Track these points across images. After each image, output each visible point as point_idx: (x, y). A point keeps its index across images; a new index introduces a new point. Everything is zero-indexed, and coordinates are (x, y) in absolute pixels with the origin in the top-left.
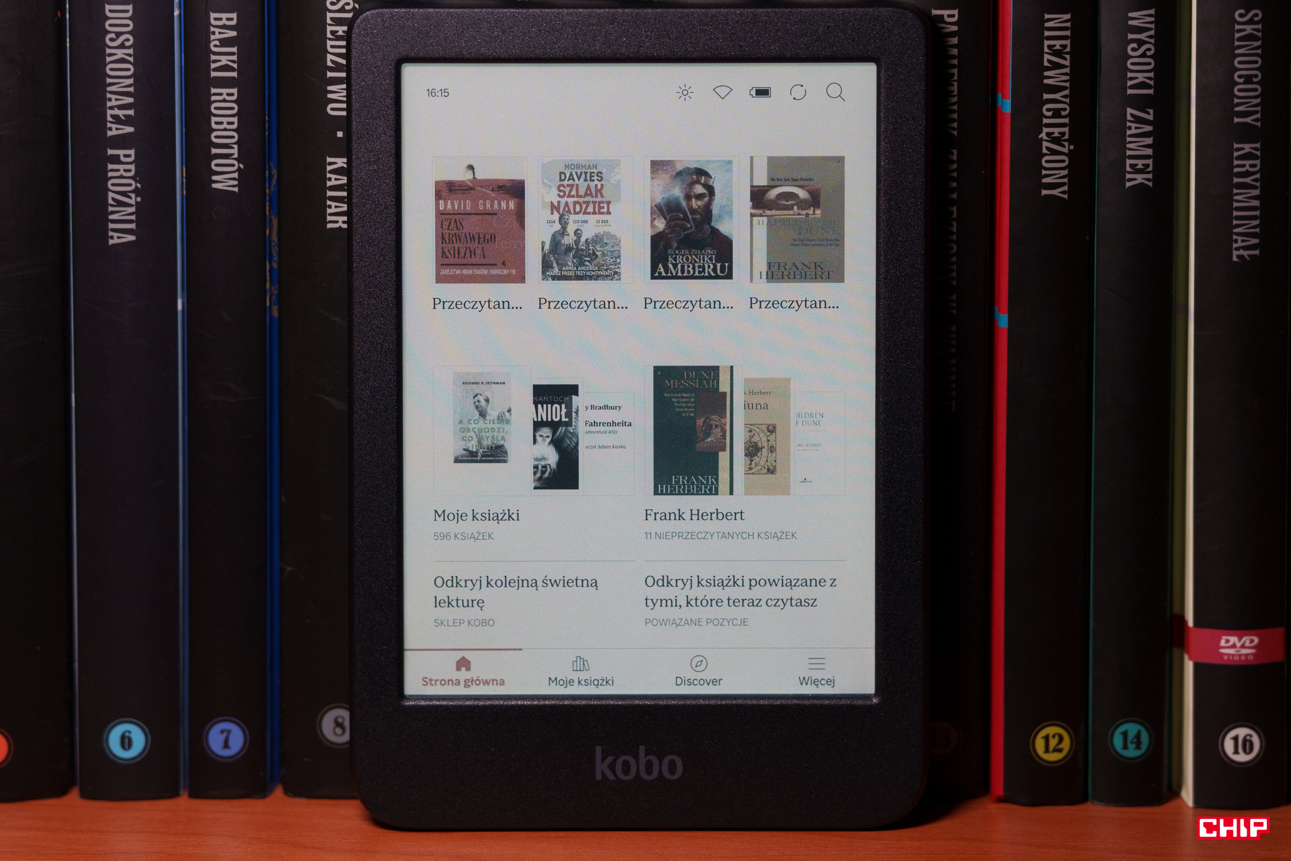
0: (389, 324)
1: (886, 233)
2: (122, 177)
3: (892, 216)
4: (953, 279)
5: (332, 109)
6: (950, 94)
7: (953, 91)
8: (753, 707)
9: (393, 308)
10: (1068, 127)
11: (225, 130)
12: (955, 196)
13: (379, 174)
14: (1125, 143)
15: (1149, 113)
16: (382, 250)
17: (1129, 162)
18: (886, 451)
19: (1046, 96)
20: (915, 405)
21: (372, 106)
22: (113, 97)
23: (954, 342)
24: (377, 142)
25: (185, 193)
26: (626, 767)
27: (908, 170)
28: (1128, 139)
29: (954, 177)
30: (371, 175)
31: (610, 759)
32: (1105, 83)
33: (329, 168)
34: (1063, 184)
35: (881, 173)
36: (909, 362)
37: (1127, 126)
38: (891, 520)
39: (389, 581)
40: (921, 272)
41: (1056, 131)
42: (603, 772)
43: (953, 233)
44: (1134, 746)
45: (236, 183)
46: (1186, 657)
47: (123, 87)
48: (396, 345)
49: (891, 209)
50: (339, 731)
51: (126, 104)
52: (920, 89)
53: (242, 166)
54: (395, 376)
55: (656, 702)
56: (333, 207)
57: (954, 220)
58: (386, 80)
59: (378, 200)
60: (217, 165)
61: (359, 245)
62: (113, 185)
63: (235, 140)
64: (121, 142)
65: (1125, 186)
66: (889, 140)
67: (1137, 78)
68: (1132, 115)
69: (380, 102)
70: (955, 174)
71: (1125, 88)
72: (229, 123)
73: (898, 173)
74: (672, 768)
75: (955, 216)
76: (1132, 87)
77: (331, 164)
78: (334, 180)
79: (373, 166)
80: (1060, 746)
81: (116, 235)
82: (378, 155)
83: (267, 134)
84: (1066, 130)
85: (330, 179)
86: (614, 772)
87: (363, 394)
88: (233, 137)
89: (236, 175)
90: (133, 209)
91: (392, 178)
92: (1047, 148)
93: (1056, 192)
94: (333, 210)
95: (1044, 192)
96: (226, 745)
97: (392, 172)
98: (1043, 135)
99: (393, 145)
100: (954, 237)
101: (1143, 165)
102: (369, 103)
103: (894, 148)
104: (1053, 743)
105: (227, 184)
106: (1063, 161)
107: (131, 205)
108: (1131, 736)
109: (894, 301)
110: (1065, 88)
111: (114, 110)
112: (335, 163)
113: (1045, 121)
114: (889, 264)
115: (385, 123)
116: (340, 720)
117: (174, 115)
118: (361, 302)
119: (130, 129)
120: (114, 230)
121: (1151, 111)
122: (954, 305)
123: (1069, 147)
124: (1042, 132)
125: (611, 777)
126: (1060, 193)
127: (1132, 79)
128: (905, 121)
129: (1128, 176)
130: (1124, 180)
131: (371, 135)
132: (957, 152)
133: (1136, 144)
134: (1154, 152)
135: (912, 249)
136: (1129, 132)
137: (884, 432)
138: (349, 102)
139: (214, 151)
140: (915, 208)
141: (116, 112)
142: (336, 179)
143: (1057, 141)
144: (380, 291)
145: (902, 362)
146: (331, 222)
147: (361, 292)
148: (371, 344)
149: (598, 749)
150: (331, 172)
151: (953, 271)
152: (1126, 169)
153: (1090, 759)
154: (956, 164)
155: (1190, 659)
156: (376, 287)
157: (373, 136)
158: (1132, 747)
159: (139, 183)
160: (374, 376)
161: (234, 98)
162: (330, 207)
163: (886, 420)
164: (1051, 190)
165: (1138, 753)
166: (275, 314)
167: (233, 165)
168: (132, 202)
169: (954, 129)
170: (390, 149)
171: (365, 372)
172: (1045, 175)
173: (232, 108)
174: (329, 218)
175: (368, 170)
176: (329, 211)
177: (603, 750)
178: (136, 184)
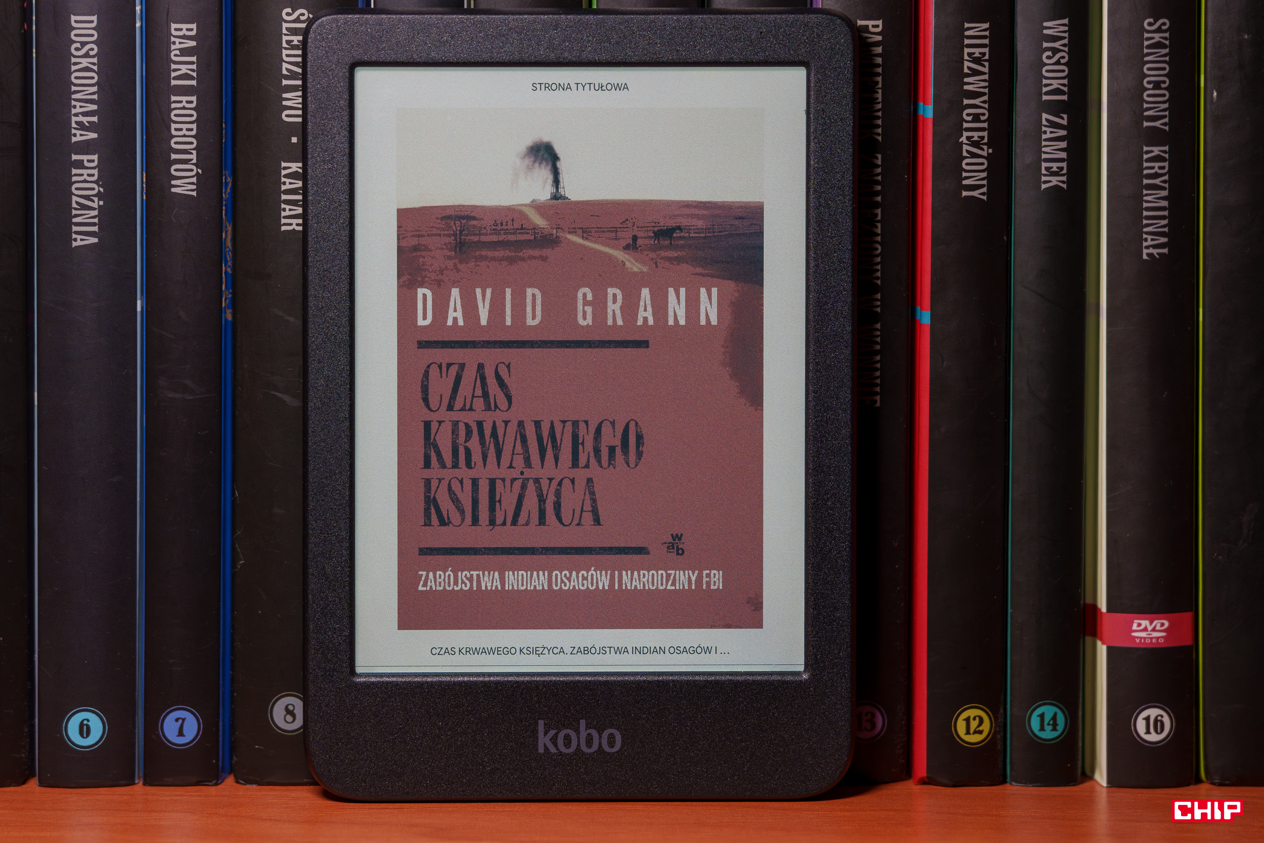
0: (342, 316)
1: (815, 229)
2: (85, 181)
3: (821, 213)
4: (878, 278)
5: (287, 116)
6: (874, 101)
7: (878, 98)
8: (688, 683)
9: (346, 300)
10: (987, 132)
11: (184, 136)
12: (879, 199)
13: (333, 173)
14: (1041, 147)
15: (1063, 118)
16: (336, 245)
17: (1044, 165)
18: (816, 437)
19: (966, 102)
20: (843, 393)
21: (327, 108)
22: (78, 104)
23: (879, 339)
24: (332, 141)
25: (144, 198)
26: (568, 741)
27: (837, 169)
28: (1044, 143)
29: (879, 180)
30: (326, 174)
31: (552, 733)
32: (1022, 89)
33: (284, 172)
34: (982, 186)
35: (810, 172)
36: (837, 352)
37: (1043, 130)
38: (820, 503)
39: (342, 562)
40: (849, 266)
41: (976, 135)
42: (545, 745)
43: (878, 235)
44: (1051, 727)
45: (194, 187)
46: (1099, 643)
47: (87, 94)
48: (349, 336)
49: (820, 206)
50: (289, 718)
51: (90, 111)
52: (848, 92)
53: (200, 171)
54: (348, 365)
55: (596, 678)
56: (287, 210)
57: (878, 221)
58: (341, 82)
59: (332, 197)
60: (176, 170)
61: (315, 241)
62: (77, 189)
63: (194, 146)
64: (85, 147)
65: (1041, 188)
66: (819, 140)
67: (1051, 85)
68: (1047, 120)
69: (334, 104)
70: (879, 178)
71: (1040, 94)
72: (188, 130)
73: (827, 172)
74: (611, 741)
75: (879, 218)
76: (1047, 93)
77: (285, 168)
78: (288, 184)
79: (328, 164)
80: (981, 728)
81: (79, 237)
82: (332, 154)
83: (224, 141)
84: (985, 134)
85: (284, 183)
86: (555, 744)
87: (317, 383)
88: (192, 143)
89: (194, 180)
90: (95, 213)
91: (346, 176)
92: (968, 151)
93: (975, 194)
94: (287, 213)
95: (965, 194)
96: (181, 733)
97: (346, 170)
98: (963, 139)
99: (347, 145)
100: (879, 239)
101: (1058, 168)
102: (324, 105)
103: (823, 148)
104: (974, 724)
105: (186, 188)
106: (983, 164)
107: (94, 209)
108: (1047, 719)
109: (823, 294)
110: (984, 94)
111: (79, 116)
112: (290, 168)
113: (965, 125)
114: (818, 259)
115: (340, 124)
116: (291, 708)
117: (136, 122)
118: (316, 295)
119: (94, 136)
120: (77, 233)
121: (1065, 116)
122: (879, 303)
123: (988, 151)
124: (962, 136)
125: (553, 750)
126: (980, 194)
127: (1047, 85)
128: (833, 123)
129: (1044, 179)
130: (1039, 182)
131: (326, 135)
132: (882, 156)
133: (1051, 148)
134: (1068, 156)
135: (840, 244)
136: (1044, 137)
137: (814, 419)
138: (305, 108)
139: (174, 156)
140: (843, 205)
141: (81, 118)
142: (290, 183)
143: (976, 144)
144: (334, 284)
145: (831, 352)
146: (285, 224)
147: (316, 286)
148: (325, 335)
149: (541, 723)
150: (285, 176)
151: (878, 270)
152: (1041, 172)
153: (1008, 742)
154: (880, 168)
155: (1103, 643)
156: (330, 280)
157: (328, 136)
158: (1048, 728)
159: (102, 188)
160: (328, 365)
161: (194, 105)
162: (284, 210)
163: (815, 407)
164: (970, 191)
165: (1055, 734)
166: (229, 317)
167: (192, 170)
168: (95, 205)
169: (878, 134)
170: (344, 149)
171: (320, 362)
172: (965, 177)
173: (192, 116)
174: (283, 221)
175: (323, 169)
176: (283, 214)
177: (545, 724)
178: (99, 188)
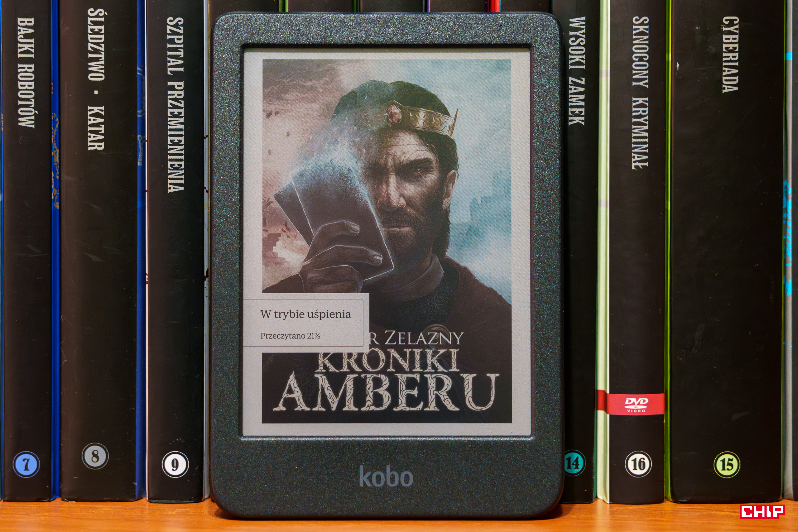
5: (91, 77)
11: (27, 90)
14: (568, 98)
15: (582, 80)
17: (570, 110)
26: (378, 479)
28: (570, 96)
31: (369, 474)
33: (89, 113)
37: (569, 88)
42: (364, 482)
44: (574, 466)
45: (33, 122)
50: (95, 459)
53: (37, 112)
56: (92, 137)
60: (21, 111)
63: (33, 96)
65: (568, 124)
67: (575, 59)
68: (572, 81)
71: (568, 65)
72: (29, 86)
74: (406, 479)
76: (572, 64)
77: (90, 110)
78: (92, 120)
83: (52, 93)
88: (31, 94)
89: (33, 118)
101: (579, 111)
105: (28, 123)
108: (573, 460)
112: (93, 110)
116: (96, 453)
125: (370, 485)
127: (572, 59)
129: (570, 118)
130: (567, 121)
133: (575, 99)
134: (585, 104)
136: (570, 92)
139: (20, 103)
146: (91, 146)
149: (361, 467)
150: (91, 115)
152: (568, 114)
161: (32, 70)
165: (577, 471)
166: (57, 206)
167: (31, 112)
173: (31, 77)
174: (89, 144)
176: (89, 139)
177: (364, 468)
